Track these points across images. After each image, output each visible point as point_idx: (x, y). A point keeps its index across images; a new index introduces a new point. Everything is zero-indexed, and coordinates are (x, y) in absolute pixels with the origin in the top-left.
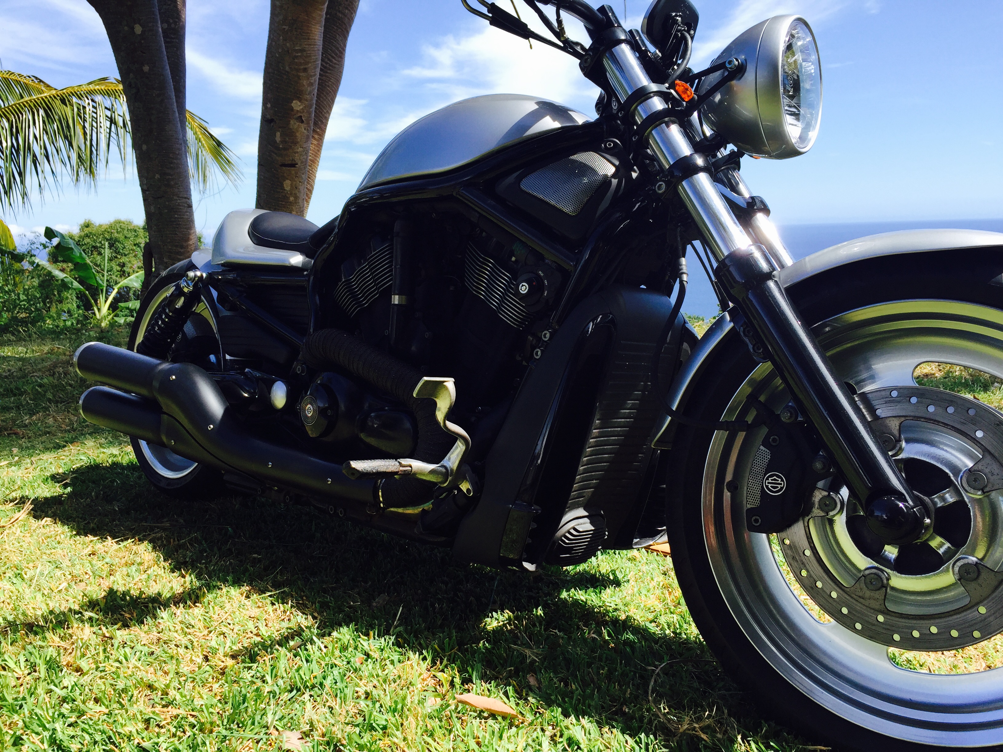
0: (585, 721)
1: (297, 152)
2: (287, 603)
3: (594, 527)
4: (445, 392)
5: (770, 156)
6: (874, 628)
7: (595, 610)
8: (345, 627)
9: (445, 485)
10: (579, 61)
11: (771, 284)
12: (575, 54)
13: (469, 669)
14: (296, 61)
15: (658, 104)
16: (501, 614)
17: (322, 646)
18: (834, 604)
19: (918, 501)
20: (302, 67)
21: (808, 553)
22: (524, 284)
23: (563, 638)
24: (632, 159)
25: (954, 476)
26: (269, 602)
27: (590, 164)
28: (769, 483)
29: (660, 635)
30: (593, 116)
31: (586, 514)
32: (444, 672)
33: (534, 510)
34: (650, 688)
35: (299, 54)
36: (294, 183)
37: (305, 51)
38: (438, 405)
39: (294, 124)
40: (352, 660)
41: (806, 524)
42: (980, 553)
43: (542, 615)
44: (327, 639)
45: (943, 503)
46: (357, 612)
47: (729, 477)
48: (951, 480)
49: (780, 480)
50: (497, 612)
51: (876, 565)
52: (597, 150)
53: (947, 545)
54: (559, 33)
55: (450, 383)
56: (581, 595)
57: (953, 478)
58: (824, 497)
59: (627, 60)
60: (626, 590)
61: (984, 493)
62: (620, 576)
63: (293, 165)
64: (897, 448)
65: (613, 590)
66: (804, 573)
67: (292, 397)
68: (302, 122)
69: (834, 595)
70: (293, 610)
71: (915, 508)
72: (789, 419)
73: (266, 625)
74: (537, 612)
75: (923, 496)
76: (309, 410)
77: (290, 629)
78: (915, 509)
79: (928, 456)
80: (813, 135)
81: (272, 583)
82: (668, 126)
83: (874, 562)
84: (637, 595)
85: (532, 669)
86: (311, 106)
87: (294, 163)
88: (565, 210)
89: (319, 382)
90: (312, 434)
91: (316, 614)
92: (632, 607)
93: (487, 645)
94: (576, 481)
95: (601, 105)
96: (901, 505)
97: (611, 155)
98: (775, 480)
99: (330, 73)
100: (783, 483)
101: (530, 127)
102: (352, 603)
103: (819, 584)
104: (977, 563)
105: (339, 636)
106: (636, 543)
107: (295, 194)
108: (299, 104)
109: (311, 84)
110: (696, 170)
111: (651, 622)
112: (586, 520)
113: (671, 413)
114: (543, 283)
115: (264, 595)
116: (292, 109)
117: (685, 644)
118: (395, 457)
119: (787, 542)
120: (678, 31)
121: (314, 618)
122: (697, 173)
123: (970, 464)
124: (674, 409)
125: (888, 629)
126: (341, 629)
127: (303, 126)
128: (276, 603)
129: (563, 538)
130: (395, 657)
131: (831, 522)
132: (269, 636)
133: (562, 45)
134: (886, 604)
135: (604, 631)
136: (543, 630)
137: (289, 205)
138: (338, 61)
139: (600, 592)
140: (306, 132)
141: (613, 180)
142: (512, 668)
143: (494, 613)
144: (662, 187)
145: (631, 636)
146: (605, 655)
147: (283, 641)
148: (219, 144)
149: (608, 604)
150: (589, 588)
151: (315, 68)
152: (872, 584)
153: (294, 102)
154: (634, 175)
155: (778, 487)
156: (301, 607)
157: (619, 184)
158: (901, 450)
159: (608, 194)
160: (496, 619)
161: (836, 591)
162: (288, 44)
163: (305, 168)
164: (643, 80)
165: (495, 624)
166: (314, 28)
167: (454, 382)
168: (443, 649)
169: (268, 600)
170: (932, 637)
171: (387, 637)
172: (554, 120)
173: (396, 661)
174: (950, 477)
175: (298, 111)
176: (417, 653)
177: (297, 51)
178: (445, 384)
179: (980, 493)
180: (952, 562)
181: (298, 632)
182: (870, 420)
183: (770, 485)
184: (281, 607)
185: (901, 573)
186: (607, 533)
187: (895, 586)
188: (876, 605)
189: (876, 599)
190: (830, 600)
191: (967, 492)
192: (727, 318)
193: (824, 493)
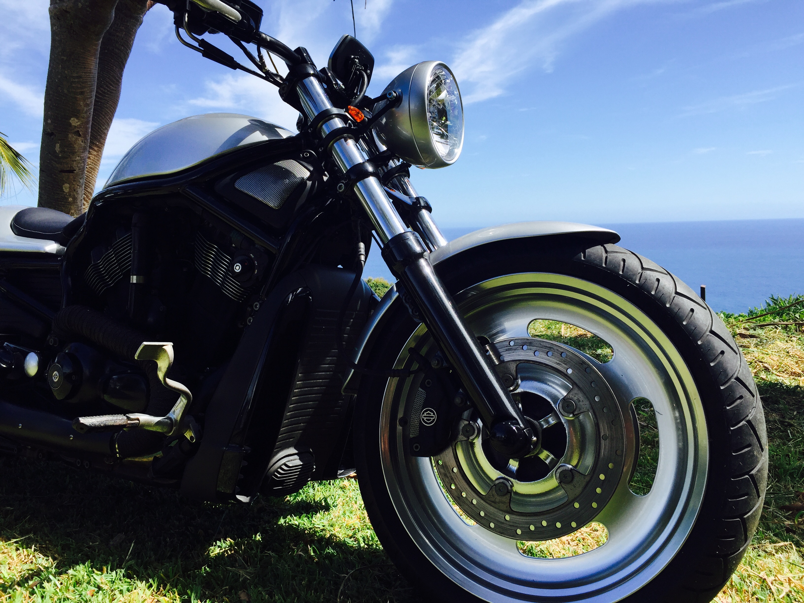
1: (75, 161)
2: (31, 548)
3: (302, 462)
4: (165, 355)
5: (426, 165)
6: (503, 526)
7: (306, 532)
8: (81, 566)
9: (170, 434)
10: (279, 88)
11: (422, 262)
12: (275, 83)
13: (189, 592)
14: (73, 85)
15: (338, 123)
16: (224, 542)
17: (58, 583)
18: (474, 508)
19: (527, 423)
20: (79, 91)
21: (455, 470)
22: (238, 264)
23: (274, 557)
24: (324, 166)
25: (554, 403)
26: (14, 548)
27: (291, 170)
28: (424, 416)
29: (356, 548)
30: (295, 132)
31: (296, 451)
32: (166, 597)
33: (244, 450)
34: (340, 591)
35: (76, 80)
36: (73, 186)
37: (81, 77)
38: (159, 366)
39: (72, 137)
40: (83, 593)
41: (454, 447)
42: (574, 462)
43: (260, 540)
44: (64, 576)
45: (547, 425)
46: (95, 551)
47: (400, 415)
48: (552, 407)
49: (432, 414)
50: (220, 541)
51: (503, 475)
52: (297, 159)
53: (552, 456)
54: (262, 66)
55: (169, 347)
56: (295, 521)
57: (553, 405)
58: (466, 425)
59: (315, 89)
60: (334, 512)
61: (574, 415)
62: (330, 501)
63: (71, 171)
64: (515, 384)
65: (322, 514)
66: (453, 487)
67: (41, 365)
68: (80, 135)
69: (475, 502)
70: (36, 553)
71: (524, 429)
72: (437, 365)
73: (9, 569)
74: (255, 537)
75: (533, 421)
76: (56, 376)
77: (32, 570)
78: (525, 431)
79: (536, 389)
80: (458, 151)
81: (20, 531)
82: (346, 140)
83: (502, 474)
84: (342, 516)
85: (244, 586)
86: (87, 123)
87: (72, 169)
88: (271, 204)
89: (67, 351)
90: (59, 397)
91: (56, 556)
92: (337, 526)
93: (208, 569)
95: (300, 124)
96: (514, 428)
97: (307, 163)
98: (429, 414)
99: (108, 97)
100: (434, 416)
101: (242, 139)
102: (91, 544)
103: (464, 495)
104: (571, 469)
105: (74, 573)
106: (341, 474)
107: (74, 195)
108: (76, 120)
109: (87, 105)
110: (367, 174)
111: (351, 538)
112: (296, 457)
113: (354, 366)
114: (254, 264)
115: (9, 542)
116: (70, 125)
117: (375, 553)
118: (124, 412)
119: (440, 462)
120: (357, 70)
121: (54, 559)
122: (367, 177)
123: (565, 394)
124: (356, 363)
125: (513, 526)
126: (78, 567)
127: (80, 139)
128: (21, 549)
129: (276, 473)
130: (125, 587)
131: (472, 445)
132: (10, 578)
133: (264, 75)
134: (511, 506)
135: (310, 549)
136: (259, 552)
137: (68, 205)
138: (115, 88)
139: (312, 517)
140: (82, 143)
141: (308, 182)
142: (227, 587)
143: (218, 542)
144: (342, 187)
145: (331, 550)
146: (307, 569)
147: (22, 582)
148: (17, 155)
149: (317, 526)
150: (303, 514)
151: (91, 92)
152: (500, 491)
153: (72, 119)
154: (325, 179)
155: (431, 419)
156: (44, 551)
157: (313, 185)
158: (518, 386)
159: (304, 193)
160: (219, 547)
161: (476, 499)
162: (66, 72)
163: (82, 174)
164: (328, 105)
165: (217, 551)
166: (89, 59)
167: (173, 346)
168: (167, 576)
169: (14, 547)
170: (543, 529)
171: (118, 571)
172: (263, 135)
173: (125, 591)
174: (551, 405)
175: (75, 127)
176: (144, 582)
177: (75, 77)
178: (164, 347)
179: (571, 415)
180: (555, 469)
181: (38, 573)
182: (497, 364)
183: (425, 418)
184: (24, 552)
185: (521, 481)
186: (315, 467)
187: (517, 491)
188: (504, 507)
189: (504, 503)
190: (471, 506)
191: (563, 415)
192: (395, 289)
193: (466, 422)
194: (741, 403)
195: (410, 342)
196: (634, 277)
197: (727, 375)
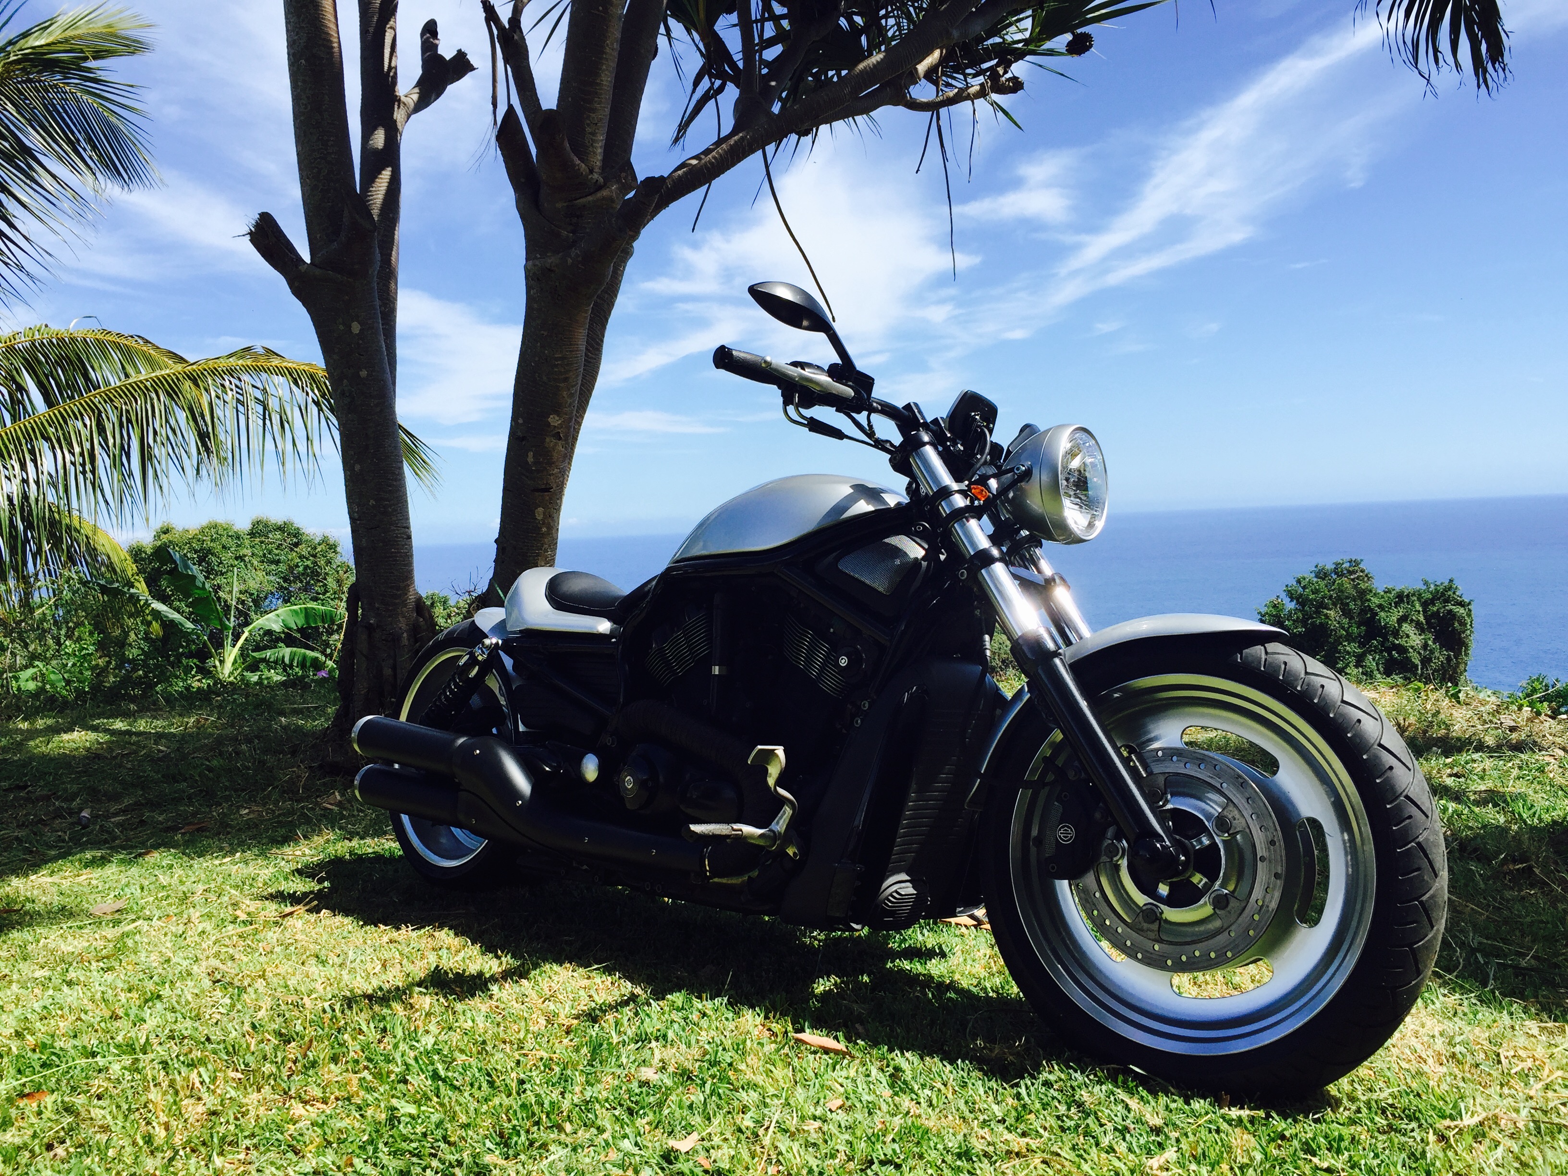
0: (908, 1055)
1: (553, 475)
2: (614, 975)
3: (916, 891)
4: (776, 759)
6: (1151, 956)
7: (921, 977)
8: (677, 993)
9: (772, 850)
10: (889, 456)
11: (1057, 661)
12: (886, 451)
13: (801, 1021)
15: (960, 501)
16: (827, 980)
17: (659, 1007)
18: (1120, 938)
19: (1175, 843)
21: (1098, 895)
22: (844, 657)
23: (887, 999)
24: (940, 542)
25: (1208, 821)
27: (902, 548)
28: (1061, 833)
29: (983, 996)
30: (904, 499)
31: (908, 878)
32: (778, 1023)
33: (857, 868)
34: (968, 1030)
35: (559, 362)
36: (548, 510)
37: (566, 358)
38: (769, 771)
39: (550, 442)
40: (689, 1018)
41: (1096, 870)
43: (868, 981)
44: (664, 1001)
45: (1199, 846)
46: (687, 980)
47: (1035, 832)
48: (1206, 825)
49: (1070, 830)
50: (823, 978)
51: (1152, 901)
52: (908, 534)
53: (1205, 880)
54: (870, 433)
55: (780, 751)
56: (906, 965)
58: (1109, 845)
59: (932, 460)
60: (953, 960)
61: (1229, 835)
62: (945, 948)
63: (547, 490)
64: (1163, 800)
65: (938, 960)
66: (1095, 913)
68: (560, 439)
69: (1120, 930)
71: (1171, 847)
72: (1075, 777)
73: (598, 994)
74: (862, 978)
75: (1183, 840)
76: (629, 782)
77: (623, 996)
78: (1171, 849)
79: (1190, 806)
80: (1100, 524)
82: (968, 521)
83: (1150, 899)
84: (962, 964)
85: (860, 1019)
86: (571, 420)
87: (546, 486)
88: (881, 589)
89: (635, 754)
90: (632, 806)
91: (646, 984)
92: (957, 974)
93: (816, 1003)
94: (896, 844)
95: (909, 493)
96: (1158, 845)
97: (921, 539)
98: (1066, 830)
100: (1072, 833)
101: (845, 512)
102: (679, 974)
103: (1108, 922)
104: (1227, 894)
105: (673, 999)
106: (960, 912)
107: (549, 524)
108: (557, 418)
109: (572, 395)
110: (993, 560)
111: (975, 986)
112: (909, 884)
113: (979, 775)
114: (862, 656)
115: (588, 969)
116: (549, 425)
118: (729, 821)
119: (1080, 886)
120: (978, 426)
121: (645, 987)
122: (994, 563)
123: (1220, 810)
124: (983, 772)
125: (1163, 956)
126: (674, 994)
127: (560, 442)
128: (604, 975)
129: (887, 901)
130: (730, 1015)
131: (1117, 868)
132: (604, 1002)
133: (874, 444)
134: (1161, 934)
135: (928, 992)
136: (869, 993)
137: (541, 537)
140: (563, 450)
141: (923, 562)
142: (841, 1020)
143: (820, 979)
144: (965, 573)
145: (953, 995)
149: (933, 972)
150: (914, 959)
152: (1148, 917)
153: (551, 417)
154: (942, 557)
155: (1068, 836)
156: (629, 978)
157: (929, 565)
158: (1167, 802)
159: (919, 575)
160: (823, 985)
161: (1120, 926)
164: (946, 479)
165: (822, 988)
166: (576, 332)
167: (784, 750)
168: (775, 1007)
169: (595, 973)
170: (1195, 960)
171: (719, 999)
172: (868, 503)
173: (731, 1019)
174: (1204, 823)
175: (554, 426)
176: (750, 1010)
177: (557, 359)
178: (776, 751)
179: (1226, 835)
180: (1208, 894)
182: (1144, 776)
183: (1062, 835)
184: (608, 978)
185: (1172, 907)
186: (930, 899)
187: (1168, 918)
188: (1152, 935)
189: (1152, 931)
190: (1116, 935)
191: (1218, 835)
192: (1026, 689)
193: (1110, 842)
194: (1410, 823)
195: (1045, 750)
196: (1295, 683)
197: (1395, 793)
